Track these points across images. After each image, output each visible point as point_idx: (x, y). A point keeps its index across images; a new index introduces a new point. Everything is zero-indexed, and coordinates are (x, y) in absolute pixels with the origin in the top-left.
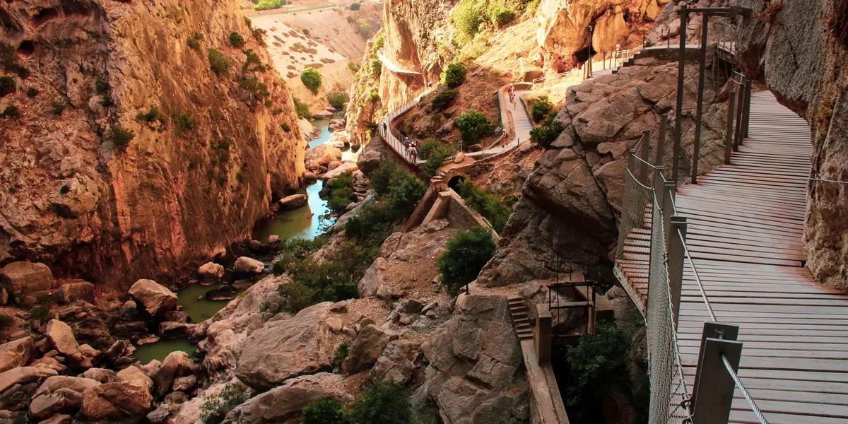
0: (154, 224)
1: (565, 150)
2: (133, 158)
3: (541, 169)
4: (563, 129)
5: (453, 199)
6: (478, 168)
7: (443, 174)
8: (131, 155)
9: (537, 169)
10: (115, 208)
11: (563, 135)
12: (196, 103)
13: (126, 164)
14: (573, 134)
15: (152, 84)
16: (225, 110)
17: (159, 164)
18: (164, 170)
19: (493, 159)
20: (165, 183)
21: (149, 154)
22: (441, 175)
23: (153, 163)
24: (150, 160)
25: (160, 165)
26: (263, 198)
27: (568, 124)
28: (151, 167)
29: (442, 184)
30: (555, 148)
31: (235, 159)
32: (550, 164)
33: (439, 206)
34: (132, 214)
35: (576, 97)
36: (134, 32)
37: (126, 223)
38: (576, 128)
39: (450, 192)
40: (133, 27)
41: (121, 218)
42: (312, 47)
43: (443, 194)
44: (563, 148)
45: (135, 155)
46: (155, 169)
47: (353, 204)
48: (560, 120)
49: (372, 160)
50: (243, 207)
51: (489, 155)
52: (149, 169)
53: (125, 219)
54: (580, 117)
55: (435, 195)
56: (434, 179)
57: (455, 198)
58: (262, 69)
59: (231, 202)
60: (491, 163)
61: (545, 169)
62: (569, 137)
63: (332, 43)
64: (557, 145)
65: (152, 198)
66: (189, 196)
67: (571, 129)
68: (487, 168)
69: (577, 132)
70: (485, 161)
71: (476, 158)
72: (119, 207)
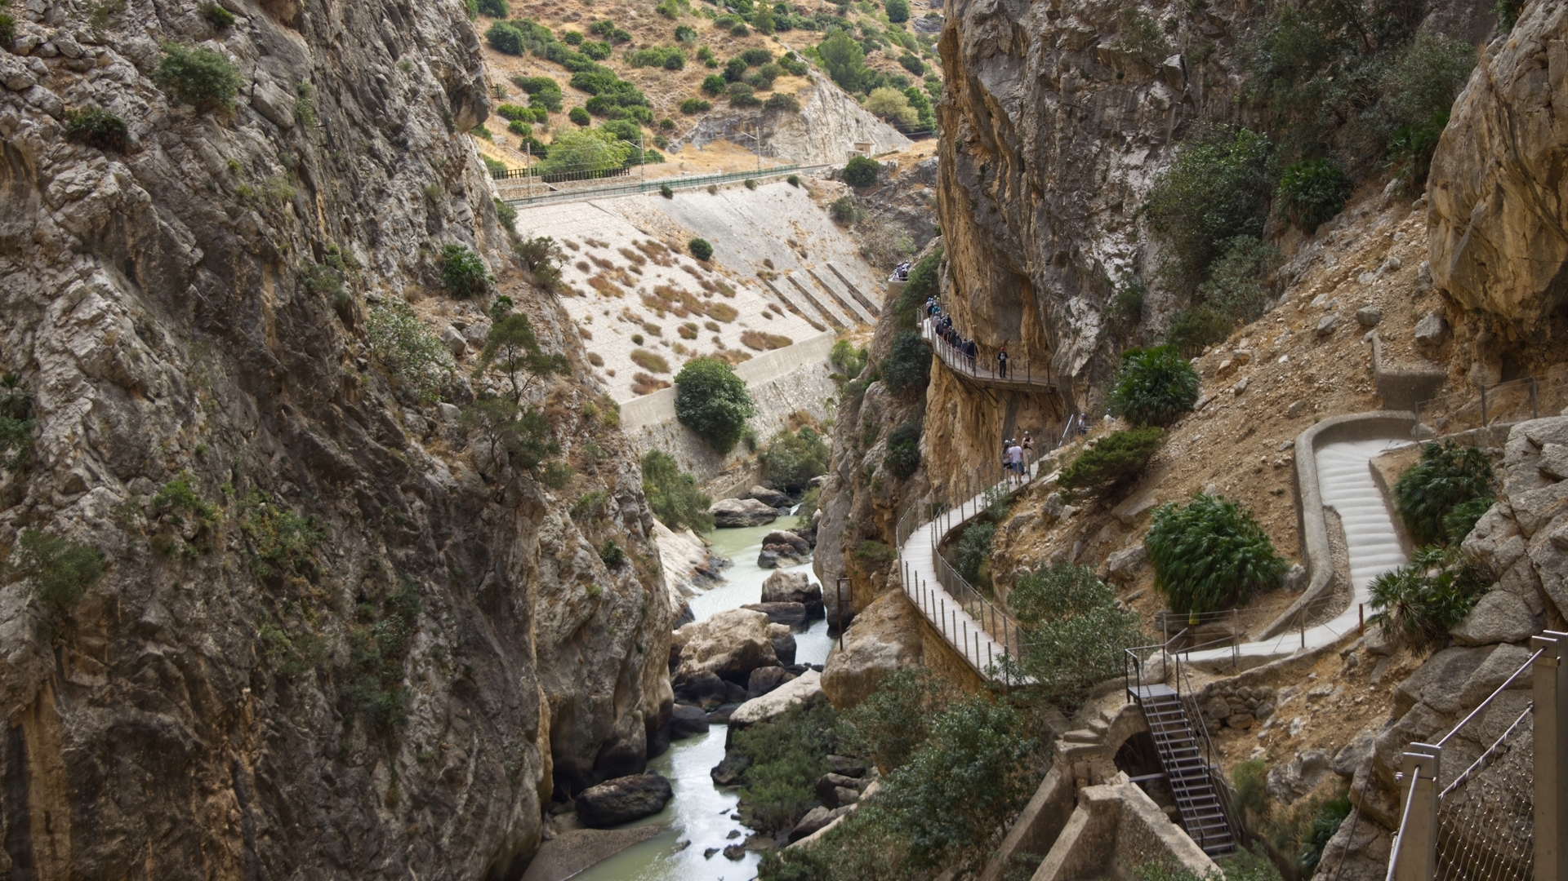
0: (149, 865)
1: (1501, 651)
2: (95, 642)
3: (1416, 716)
4: (1496, 577)
5: (1130, 810)
6: (1218, 702)
7: (1101, 724)
8: (88, 633)
9: (1404, 720)
10: (24, 806)
11: (1496, 595)
12: (316, 467)
13: (72, 659)
14: (1531, 595)
15: (176, 403)
16: (411, 495)
17: (179, 663)
18: (194, 683)
19: (1273, 675)
20: (196, 729)
21: (151, 632)
22: (1093, 729)
23: (158, 659)
24: (152, 649)
25: (181, 666)
26: (520, 783)
27: (1514, 560)
28: (151, 673)
29: (1094, 759)
30: (1468, 644)
31: (436, 654)
32: (1451, 698)
33: (1083, 835)
34: (78, 828)
35: (1541, 463)
36: (130, 241)
37: (54, 858)
38: (1542, 573)
39: (1120, 787)
40: (127, 227)
41: (39, 843)
42: (717, 298)
43: (1095, 793)
44: (1495, 642)
45: (104, 631)
46: (165, 680)
47: (821, 812)
48: (1485, 544)
49: (870, 670)
50: (453, 812)
51: (1259, 660)
52: (143, 679)
53: (52, 843)
54: (1558, 532)
55: (1069, 797)
56: (1067, 739)
57: (1136, 807)
58: (541, 366)
59: (412, 797)
60: (1263, 688)
61: (1430, 719)
62: (1520, 605)
63: (781, 284)
64: (1472, 633)
65: (149, 776)
66: (272, 772)
67: (1525, 574)
68: (1251, 707)
69: (1548, 585)
70: (1244, 679)
71: (1214, 667)
72: (37, 800)
